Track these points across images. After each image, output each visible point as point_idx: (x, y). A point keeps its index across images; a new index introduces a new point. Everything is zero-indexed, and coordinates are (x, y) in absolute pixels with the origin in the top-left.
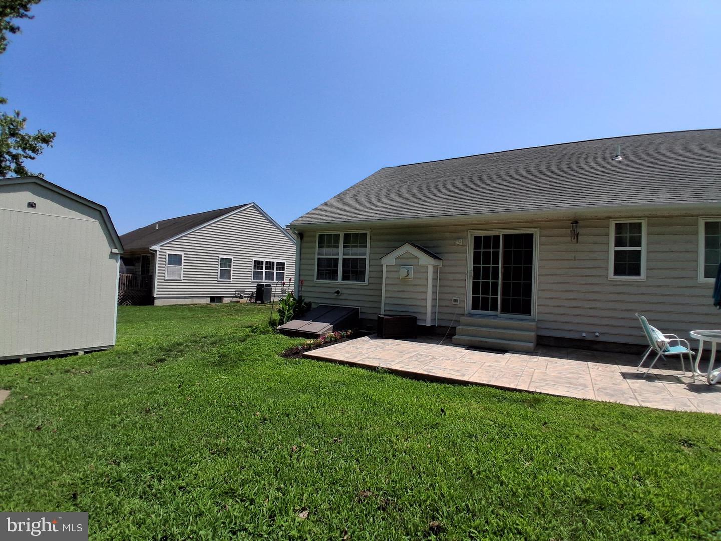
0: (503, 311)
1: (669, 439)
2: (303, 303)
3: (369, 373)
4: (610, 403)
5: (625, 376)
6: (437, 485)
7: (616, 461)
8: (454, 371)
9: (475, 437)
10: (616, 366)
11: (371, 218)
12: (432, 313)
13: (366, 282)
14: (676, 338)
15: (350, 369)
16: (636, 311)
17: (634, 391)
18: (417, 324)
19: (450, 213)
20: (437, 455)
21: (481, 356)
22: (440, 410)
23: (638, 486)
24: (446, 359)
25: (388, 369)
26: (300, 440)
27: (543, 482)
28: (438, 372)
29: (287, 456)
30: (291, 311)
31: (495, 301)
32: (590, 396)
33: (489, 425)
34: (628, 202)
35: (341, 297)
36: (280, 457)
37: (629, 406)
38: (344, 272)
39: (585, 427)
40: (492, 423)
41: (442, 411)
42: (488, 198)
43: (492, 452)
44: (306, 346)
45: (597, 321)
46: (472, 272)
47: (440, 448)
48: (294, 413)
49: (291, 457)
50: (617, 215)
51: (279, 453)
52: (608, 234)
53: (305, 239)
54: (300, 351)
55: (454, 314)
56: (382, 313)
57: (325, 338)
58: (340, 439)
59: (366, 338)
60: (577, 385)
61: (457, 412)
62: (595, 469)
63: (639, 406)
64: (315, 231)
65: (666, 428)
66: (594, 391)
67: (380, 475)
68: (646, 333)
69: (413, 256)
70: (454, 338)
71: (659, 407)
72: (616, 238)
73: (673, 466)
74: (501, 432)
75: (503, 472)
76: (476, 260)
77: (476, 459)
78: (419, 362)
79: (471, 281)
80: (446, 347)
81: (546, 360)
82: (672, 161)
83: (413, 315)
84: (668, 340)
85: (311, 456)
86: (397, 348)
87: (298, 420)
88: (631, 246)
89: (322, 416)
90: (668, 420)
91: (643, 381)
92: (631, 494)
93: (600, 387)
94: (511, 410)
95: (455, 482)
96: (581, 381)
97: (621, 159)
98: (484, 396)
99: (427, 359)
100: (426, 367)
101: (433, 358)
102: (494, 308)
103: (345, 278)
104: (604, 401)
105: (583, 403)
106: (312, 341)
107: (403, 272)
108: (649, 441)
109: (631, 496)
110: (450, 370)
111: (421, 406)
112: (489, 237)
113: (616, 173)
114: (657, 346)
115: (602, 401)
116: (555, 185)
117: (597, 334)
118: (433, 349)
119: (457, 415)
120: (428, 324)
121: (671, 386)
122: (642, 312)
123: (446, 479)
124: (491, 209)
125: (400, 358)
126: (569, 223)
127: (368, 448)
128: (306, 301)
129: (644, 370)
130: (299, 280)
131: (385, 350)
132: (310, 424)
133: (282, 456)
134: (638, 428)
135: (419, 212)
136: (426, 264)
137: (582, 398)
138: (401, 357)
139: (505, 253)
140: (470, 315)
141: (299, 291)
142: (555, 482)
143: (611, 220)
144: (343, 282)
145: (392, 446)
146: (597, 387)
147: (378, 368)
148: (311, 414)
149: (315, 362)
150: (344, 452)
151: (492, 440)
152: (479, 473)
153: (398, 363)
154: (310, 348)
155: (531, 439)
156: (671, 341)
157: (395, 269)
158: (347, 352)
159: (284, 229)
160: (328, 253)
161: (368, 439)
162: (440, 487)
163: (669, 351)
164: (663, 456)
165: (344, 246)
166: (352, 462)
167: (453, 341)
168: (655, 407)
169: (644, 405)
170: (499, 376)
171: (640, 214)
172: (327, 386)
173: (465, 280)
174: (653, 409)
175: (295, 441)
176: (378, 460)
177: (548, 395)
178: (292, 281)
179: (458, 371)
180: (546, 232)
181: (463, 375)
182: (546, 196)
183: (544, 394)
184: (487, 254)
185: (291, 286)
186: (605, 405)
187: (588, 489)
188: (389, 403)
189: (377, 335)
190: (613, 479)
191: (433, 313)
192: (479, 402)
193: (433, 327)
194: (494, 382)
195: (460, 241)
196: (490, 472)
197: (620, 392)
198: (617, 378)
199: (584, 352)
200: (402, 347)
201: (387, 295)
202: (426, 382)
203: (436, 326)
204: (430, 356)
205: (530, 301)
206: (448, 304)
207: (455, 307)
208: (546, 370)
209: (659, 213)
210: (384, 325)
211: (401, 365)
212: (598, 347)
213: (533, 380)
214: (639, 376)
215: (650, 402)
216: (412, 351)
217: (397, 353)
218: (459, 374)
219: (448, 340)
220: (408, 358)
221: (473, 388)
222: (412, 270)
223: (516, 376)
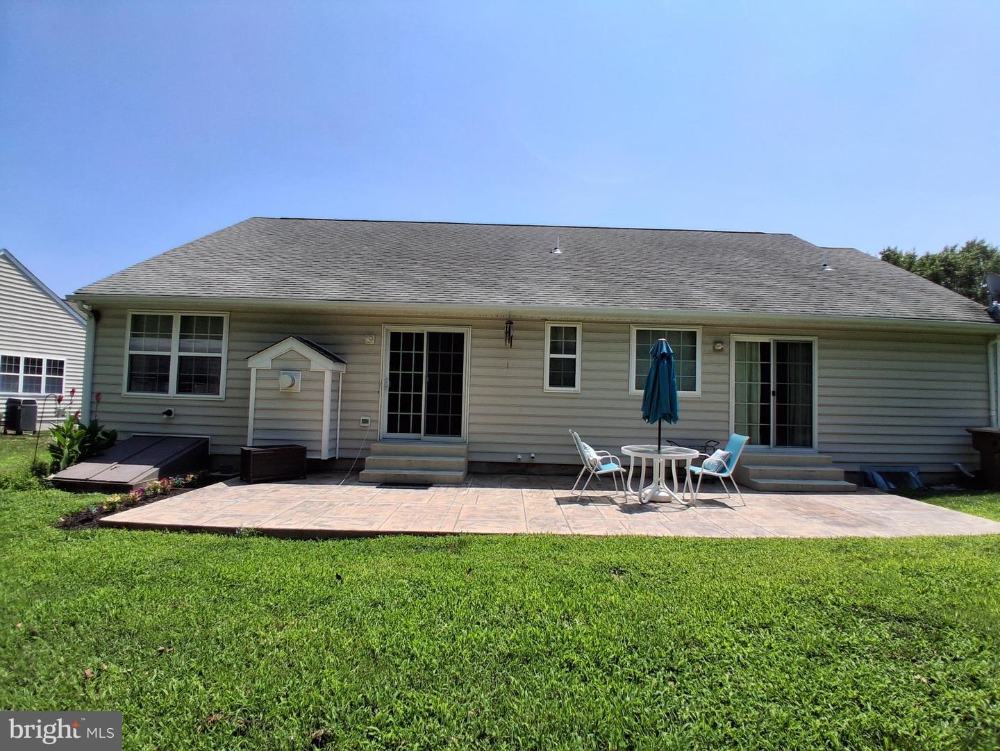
0: (428, 432)
1: (600, 567)
2: (100, 433)
3: (224, 539)
4: (541, 534)
5: (559, 501)
6: (324, 680)
7: (543, 601)
8: (359, 519)
9: (382, 605)
10: (551, 490)
11: (230, 294)
12: (330, 440)
13: (222, 394)
14: (608, 455)
15: (190, 538)
16: (569, 427)
17: (567, 518)
18: (308, 457)
19: (357, 298)
20: (327, 640)
21: (398, 494)
22: (335, 578)
23: (566, 626)
24: (349, 505)
25: (257, 529)
26: (97, 660)
27: (462, 643)
28: (335, 524)
29: (76, 687)
30: (76, 448)
31: (417, 420)
32: (522, 528)
33: (401, 585)
34: (563, 304)
35: (176, 421)
36: (65, 688)
37: (560, 535)
38: (181, 379)
39: (514, 567)
40: (405, 582)
41: (338, 577)
42: (410, 282)
43: (402, 619)
44: (105, 507)
45: (532, 439)
46: (388, 380)
47: (332, 630)
48: (84, 619)
49: (84, 686)
50: (553, 317)
51: (63, 683)
52: (543, 339)
53: (104, 321)
54: (94, 516)
55: (363, 440)
56: (250, 443)
57: (143, 490)
58: (170, 648)
59: (221, 485)
60: (509, 518)
61: (360, 575)
62: (521, 614)
63: (571, 534)
64: (125, 309)
65: (596, 556)
66: (526, 523)
67: (237, 687)
68: (579, 451)
69: (299, 357)
70: (362, 474)
71: (591, 533)
72: (552, 343)
73: (602, 597)
74: (416, 592)
75: (415, 641)
76: (394, 364)
77: (381, 634)
78: (307, 513)
79: (387, 392)
80: (350, 487)
81: (477, 491)
82: (610, 262)
83: (301, 445)
84: (599, 458)
85: (119, 681)
86: (272, 496)
87: (93, 629)
88: (566, 353)
89: (135, 617)
90: (599, 548)
91: (577, 505)
92: (559, 636)
93: (533, 516)
94: (431, 560)
95: (352, 669)
96: (514, 513)
97: (559, 252)
98: (398, 548)
99: (320, 507)
100: (320, 520)
101: (330, 505)
102: (417, 430)
103: (181, 388)
104: (536, 532)
105: (512, 540)
106: (116, 498)
107: (285, 380)
108: (579, 573)
109: (558, 639)
110: (354, 518)
111: (307, 577)
112: (410, 335)
114: (589, 465)
115: (534, 533)
116: (490, 275)
117: (533, 455)
118: (331, 492)
119: (360, 580)
120: (325, 456)
121: (604, 509)
122: (575, 428)
123: (338, 670)
125: (278, 511)
126: (502, 323)
127: (219, 653)
128: (104, 429)
129: (577, 493)
130: (92, 393)
131: (253, 501)
132: (114, 632)
133: (68, 687)
134: (568, 560)
135: (312, 292)
136: (320, 369)
137: (513, 532)
138: (279, 509)
139: (430, 357)
140: (384, 440)
141: (91, 412)
142: (476, 640)
143: (546, 322)
144: (178, 395)
145: (258, 642)
146: (529, 517)
147: (239, 529)
148: (116, 617)
149: (125, 532)
150: (177, 666)
151: (405, 603)
152: (384, 651)
153: (276, 518)
154: (113, 509)
155: (451, 593)
156: (603, 459)
157: (272, 374)
158: (185, 511)
159: (63, 300)
160: (150, 347)
161: (218, 640)
162: (329, 682)
163: (602, 469)
164: (592, 588)
165: (180, 335)
166: (190, 678)
167: (361, 478)
168: (587, 534)
169: (576, 532)
170: (419, 518)
171: (576, 318)
172: (147, 569)
173: (379, 392)
174: (584, 536)
175: (89, 662)
176: (235, 666)
177: (475, 534)
178: (75, 394)
179: (364, 519)
180: (477, 332)
181: (372, 524)
182: (479, 288)
183: (471, 534)
184: (407, 358)
185: (74, 402)
186: (536, 538)
187: (512, 641)
188: (257, 581)
189: (241, 479)
190: (541, 623)
191: (333, 440)
192: (391, 557)
193: (332, 460)
194: (413, 527)
195: (371, 338)
196: (398, 646)
197: (554, 521)
198: (551, 504)
199: (519, 478)
200: (282, 494)
201: (258, 416)
202: (317, 541)
203: (337, 458)
204: (325, 502)
205: (460, 418)
206: (355, 425)
207: (364, 429)
208: (476, 504)
209: (593, 318)
210: (252, 462)
211: (278, 521)
212: (534, 470)
213: (460, 518)
214: (571, 501)
215: (582, 528)
216: (297, 498)
217: (273, 503)
218: (366, 523)
219: (353, 478)
220: (291, 509)
221: (384, 540)
222: (299, 377)
223: (440, 515)
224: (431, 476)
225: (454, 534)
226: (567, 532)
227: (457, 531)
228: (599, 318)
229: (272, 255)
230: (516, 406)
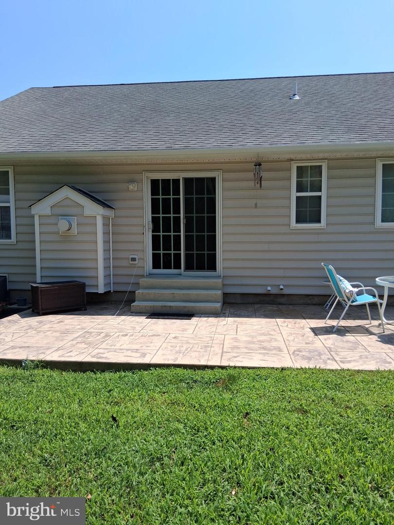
0: (187, 268)
3: (13, 371)
5: (316, 331)
8: (132, 350)
10: (304, 320)
11: (12, 149)
12: (105, 276)
13: (13, 239)
14: (361, 287)
16: (322, 260)
17: (330, 350)
18: (87, 291)
19: (119, 148)
21: (165, 324)
22: (111, 419)
24: (123, 335)
25: (41, 362)
31: (178, 256)
32: (287, 362)
34: (310, 142)
37: (329, 370)
40: (181, 426)
41: (114, 419)
45: (280, 273)
46: (151, 223)
50: (299, 157)
52: (289, 179)
55: (132, 275)
56: (39, 280)
60: (272, 350)
61: (135, 416)
63: (340, 369)
66: (290, 355)
68: (332, 283)
69: (76, 204)
70: (133, 306)
71: (361, 368)
72: (297, 182)
76: (155, 209)
78: (86, 344)
79: (151, 234)
80: (123, 317)
81: (235, 321)
83: (80, 281)
84: (356, 290)
86: (57, 327)
88: (311, 191)
91: (335, 335)
93: (295, 348)
94: (204, 399)
96: (274, 344)
97: (298, 98)
98: (170, 382)
99: (98, 338)
100: (97, 351)
101: (107, 336)
102: (178, 266)
104: (303, 367)
107: (63, 225)
110: (127, 350)
111: (84, 418)
112: (168, 181)
113: (296, 113)
114: (344, 296)
115: (302, 368)
116: (235, 122)
117: (282, 287)
118: (107, 323)
119: (135, 422)
120: (101, 290)
121: (363, 339)
122: (328, 261)
124: (168, 145)
125: (60, 342)
126: (252, 166)
129: (334, 323)
131: (40, 331)
135: (81, 144)
136: (93, 214)
137: (279, 366)
138: (62, 340)
139: (186, 200)
140: (150, 275)
143: (292, 162)
146: (292, 349)
147: (25, 363)
153: (58, 350)
156: (359, 291)
157: (52, 220)
163: (357, 301)
167: (133, 309)
168: (357, 368)
169: (346, 366)
170: (187, 349)
171: (321, 156)
173: (144, 233)
174: (355, 371)
177: (243, 368)
179: (137, 351)
180: (227, 175)
181: (144, 355)
182: (228, 134)
183: (239, 367)
184: (166, 202)
186: (305, 373)
189: (33, 311)
191: (107, 276)
192: (164, 393)
193: (107, 293)
195: (134, 185)
197: (316, 353)
198: (308, 335)
199: (270, 307)
200: (65, 325)
201: (44, 256)
202: (95, 373)
203: (112, 292)
204: (103, 332)
205: (215, 255)
206: (125, 263)
207: (133, 266)
208: (237, 334)
209: (338, 155)
210: (40, 297)
211: (60, 352)
212: (282, 300)
213: (225, 350)
214: (328, 331)
215: (349, 362)
216: (79, 329)
217: (58, 334)
218: (138, 355)
219: (126, 309)
220: (72, 340)
221: (156, 373)
222: (75, 221)
223: (206, 347)
224: (193, 307)
225: (222, 368)
226: (334, 366)
227: (224, 364)
228: (344, 155)
229: (46, 117)
230: (265, 243)
